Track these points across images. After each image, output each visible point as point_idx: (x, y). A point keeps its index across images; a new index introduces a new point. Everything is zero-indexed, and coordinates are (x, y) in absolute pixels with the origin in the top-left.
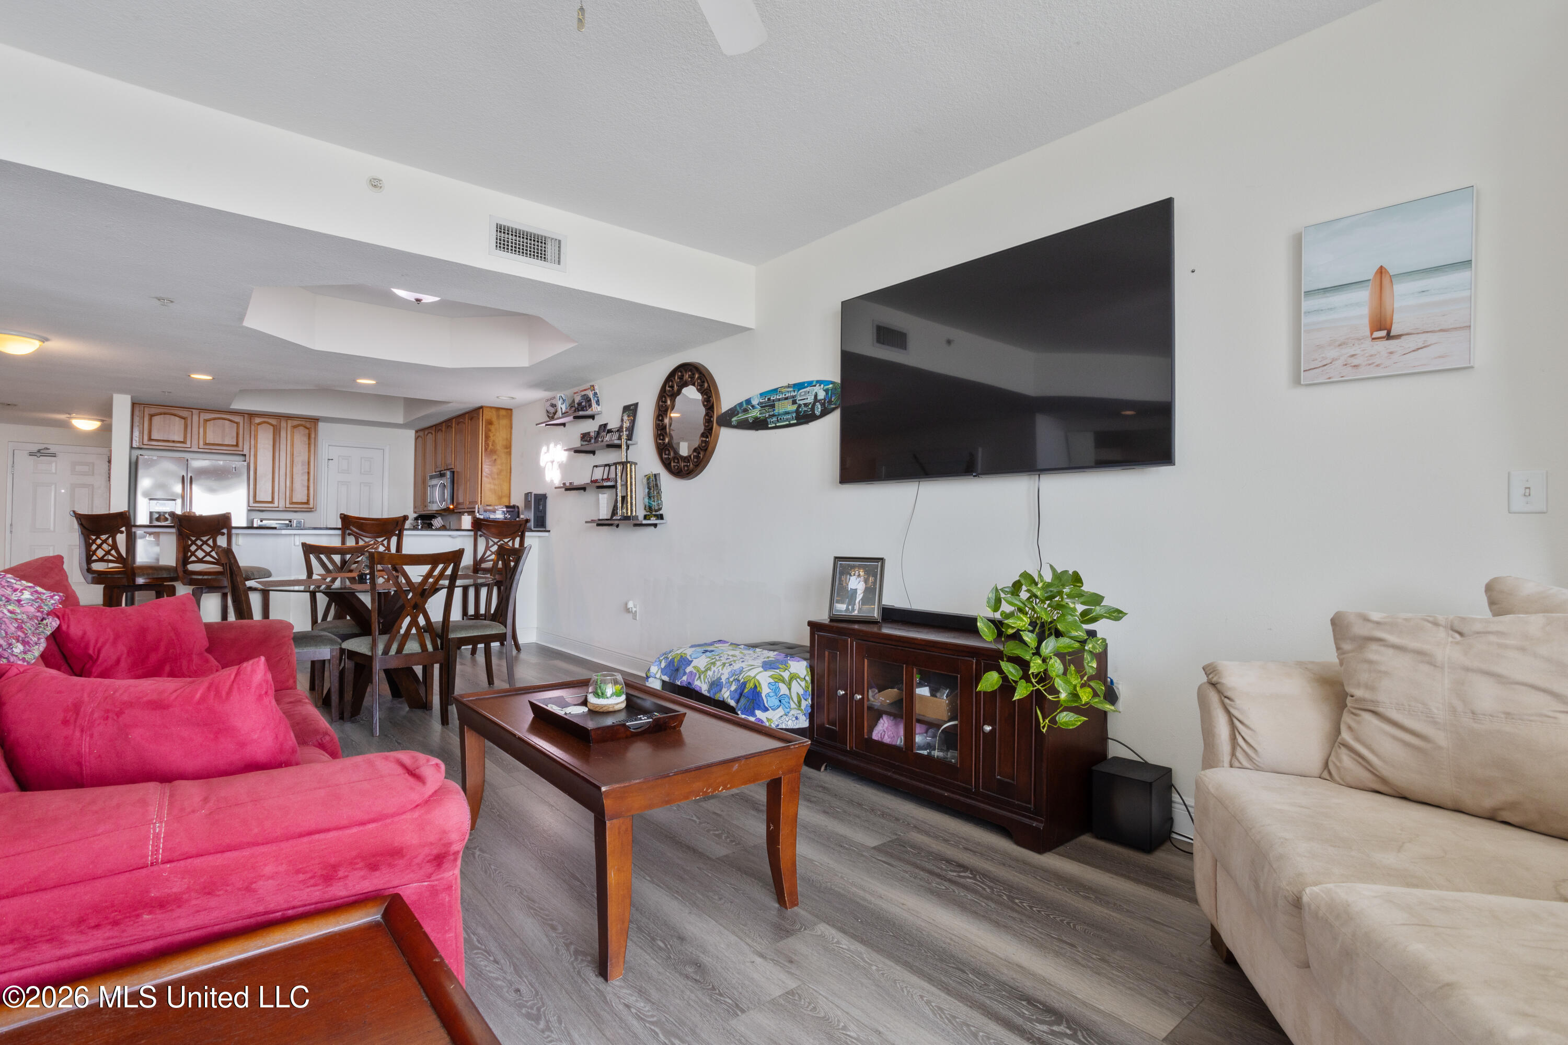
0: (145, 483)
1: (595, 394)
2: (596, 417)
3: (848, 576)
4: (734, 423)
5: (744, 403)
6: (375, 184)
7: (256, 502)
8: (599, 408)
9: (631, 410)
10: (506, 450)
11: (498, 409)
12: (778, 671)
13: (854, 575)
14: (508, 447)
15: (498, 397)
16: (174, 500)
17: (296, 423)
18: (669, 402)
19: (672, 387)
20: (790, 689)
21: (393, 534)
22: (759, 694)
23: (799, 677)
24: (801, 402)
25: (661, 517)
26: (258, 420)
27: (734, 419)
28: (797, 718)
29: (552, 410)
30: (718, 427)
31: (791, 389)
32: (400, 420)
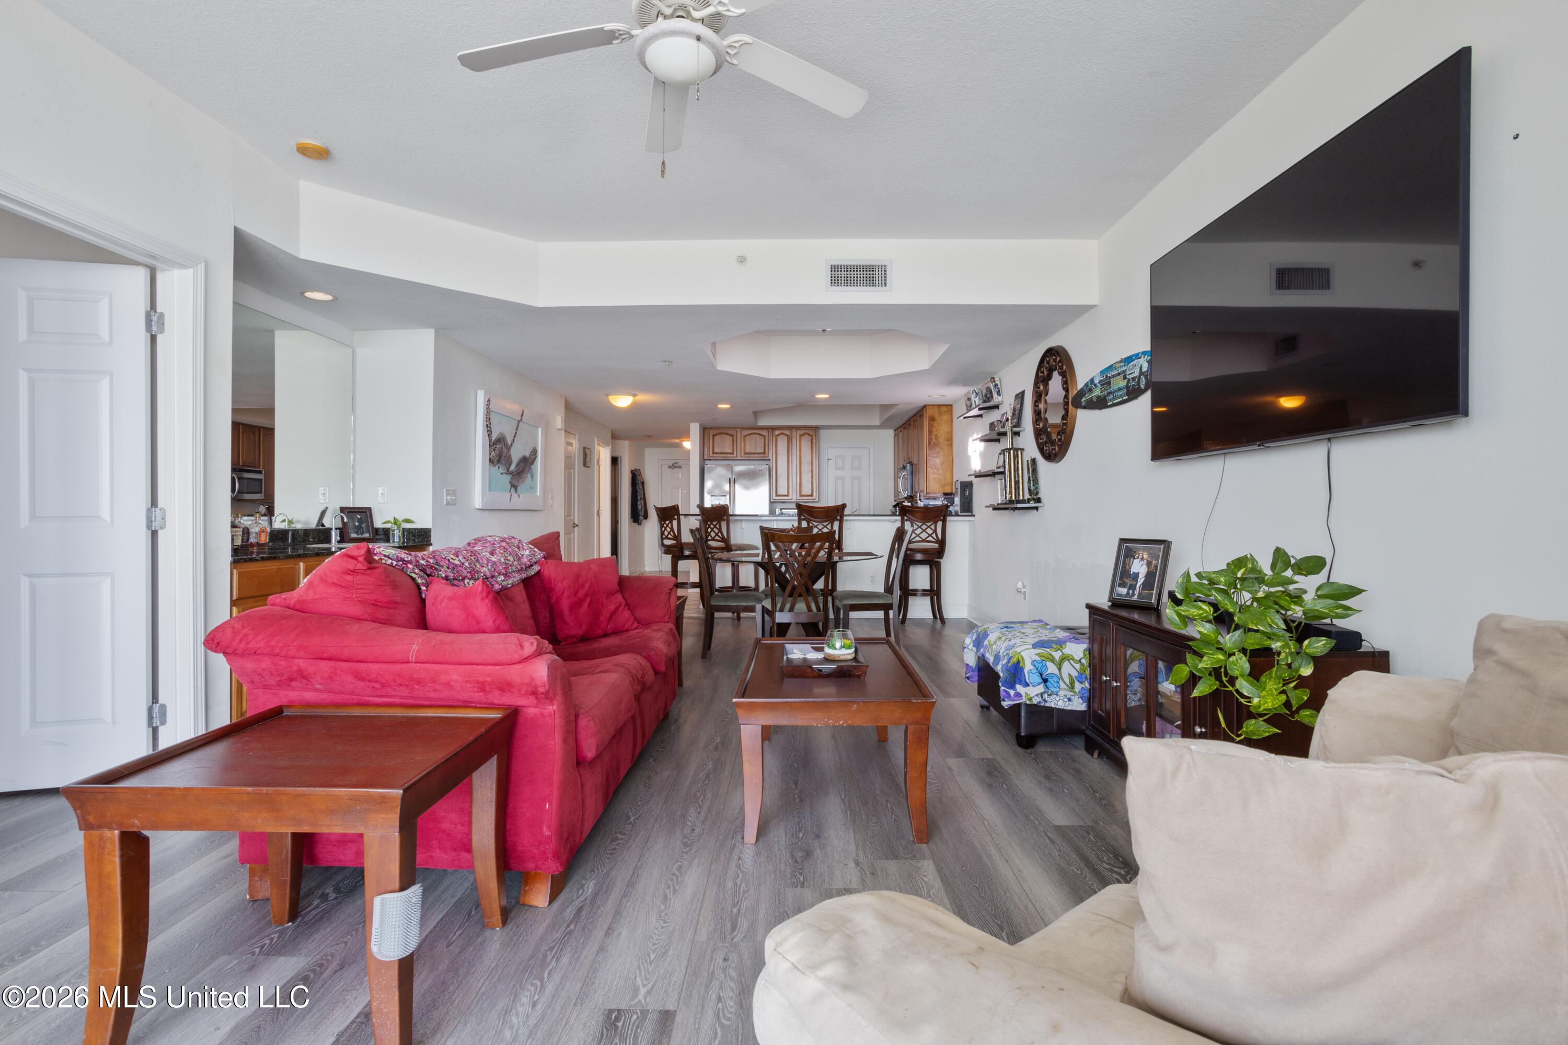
0: (708, 484)
1: (996, 385)
2: (1000, 407)
3: (1132, 559)
4: (1083, 404)
5: (1089, 383)
6: (742, 260)
7: (777, 495)
8: (1000, 399)
9: (1020, 396)
10: (947, 443)
11: (939, 406)
12: (1048, 650)
13: (1138, 558)
14: (950, 440)
15: (930, 396)
16: (725, 496)
17: (802, 432)
18: (1042, 388)
19: (1043, 372)
20: (1060, 669)
21: (834, 519)
22: (1022, 669)
23: (1073, 659)
24: (1130, 377)
25: (1039, 500)
26: (777, 432)
27: (1083, 400)
28: (1069, 700)
29: (969, 404)
30: (1074, 409)
31: (1122, 364)
32: (878, 423)
